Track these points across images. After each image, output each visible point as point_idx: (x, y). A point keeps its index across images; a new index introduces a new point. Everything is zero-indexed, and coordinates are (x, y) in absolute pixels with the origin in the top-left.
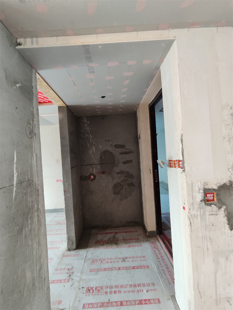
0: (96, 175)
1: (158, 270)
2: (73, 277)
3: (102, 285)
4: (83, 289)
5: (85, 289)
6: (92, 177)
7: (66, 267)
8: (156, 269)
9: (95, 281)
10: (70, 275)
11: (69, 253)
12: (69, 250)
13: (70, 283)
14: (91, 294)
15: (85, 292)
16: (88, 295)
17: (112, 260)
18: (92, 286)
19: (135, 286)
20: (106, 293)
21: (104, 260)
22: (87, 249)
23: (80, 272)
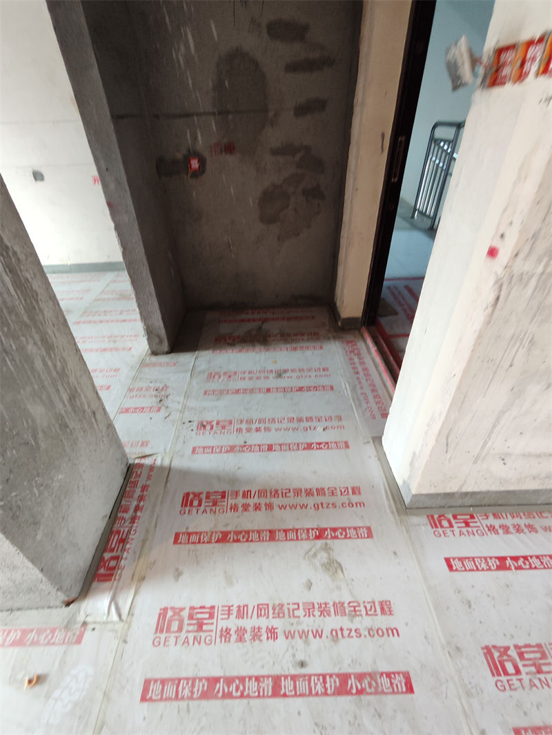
0: (206, 155)
1: (352, 394)
2: (167, 402)
3: (231, 418)
4: (191, 423)
5: (195, 424)
6: (195, 164)
7: (152, 385)
8: (348, 392)
9: (216, 410)
10: (161, 401)
11: (154, 359)
12: (154, 353)
13: (163, 413)
14: (207, 433)
15: (195, 429)
16: (201, 433)
17: (252, 375)
18: (210, 419)
19: (300, 420)
20: (239, 430)
21: (235, 373)
22: (197, 352)
23: (183, 395)
